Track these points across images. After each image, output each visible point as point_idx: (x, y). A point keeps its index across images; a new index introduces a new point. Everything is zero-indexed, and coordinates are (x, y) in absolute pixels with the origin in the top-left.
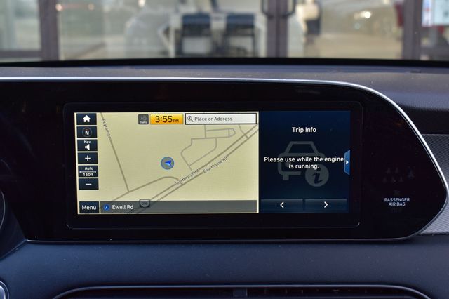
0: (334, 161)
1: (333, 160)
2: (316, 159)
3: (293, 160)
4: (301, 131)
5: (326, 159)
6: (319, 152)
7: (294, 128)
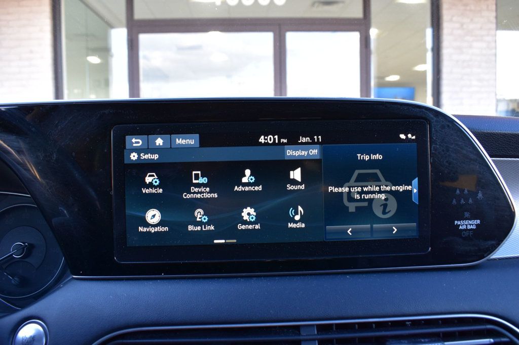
0: (401, 190)
1: (401, 188)
2: (383, 188)
3: (359, 189)
4: (367, 158)
5: (393, 188)
6: (386, 180)
7: (359, 155)
